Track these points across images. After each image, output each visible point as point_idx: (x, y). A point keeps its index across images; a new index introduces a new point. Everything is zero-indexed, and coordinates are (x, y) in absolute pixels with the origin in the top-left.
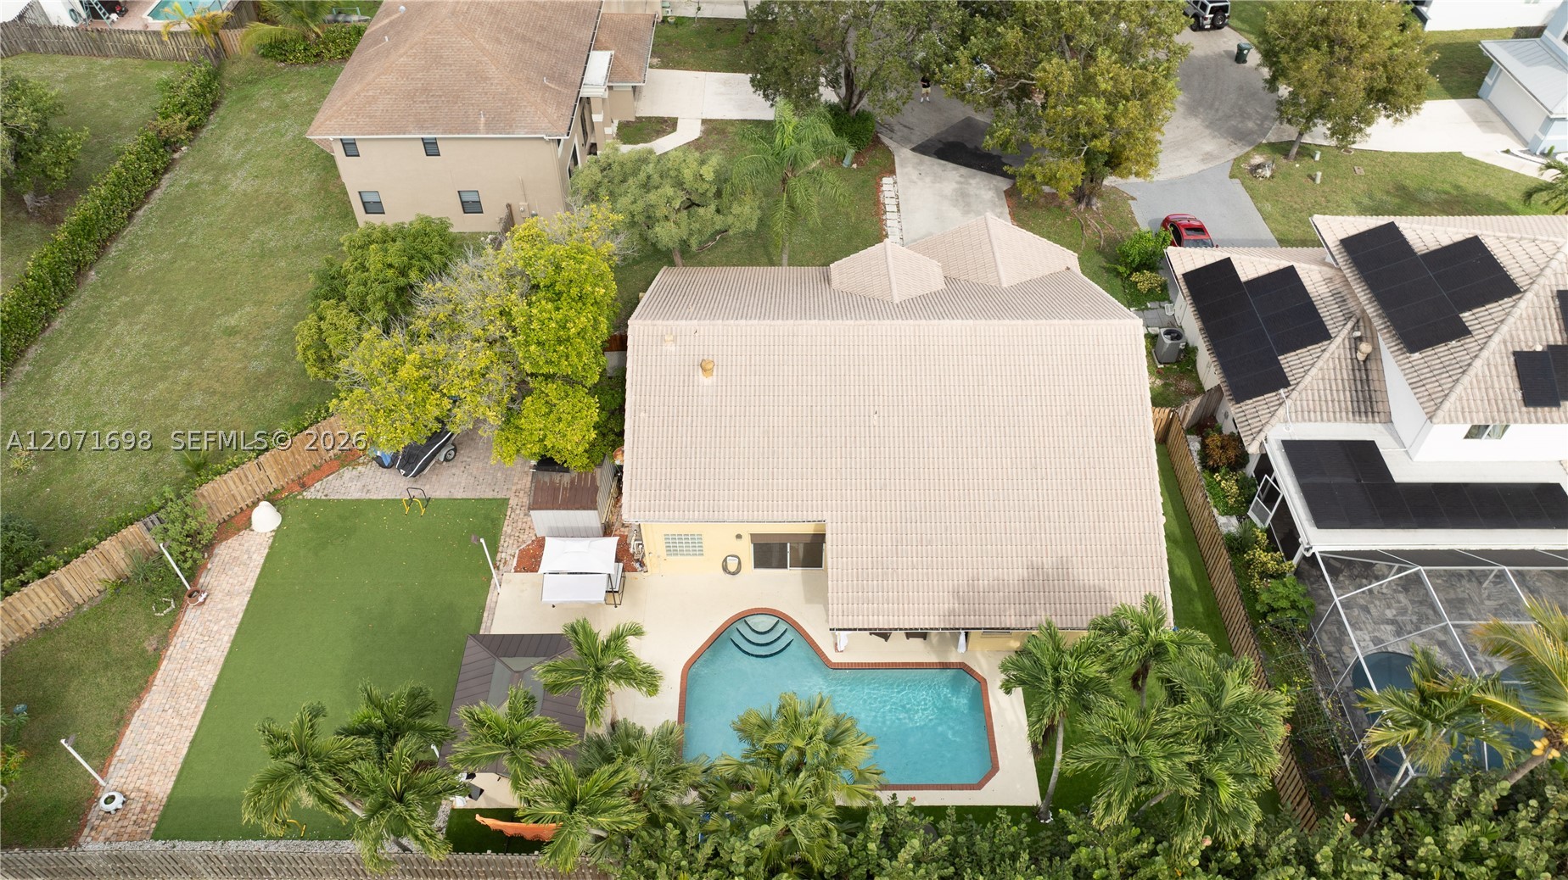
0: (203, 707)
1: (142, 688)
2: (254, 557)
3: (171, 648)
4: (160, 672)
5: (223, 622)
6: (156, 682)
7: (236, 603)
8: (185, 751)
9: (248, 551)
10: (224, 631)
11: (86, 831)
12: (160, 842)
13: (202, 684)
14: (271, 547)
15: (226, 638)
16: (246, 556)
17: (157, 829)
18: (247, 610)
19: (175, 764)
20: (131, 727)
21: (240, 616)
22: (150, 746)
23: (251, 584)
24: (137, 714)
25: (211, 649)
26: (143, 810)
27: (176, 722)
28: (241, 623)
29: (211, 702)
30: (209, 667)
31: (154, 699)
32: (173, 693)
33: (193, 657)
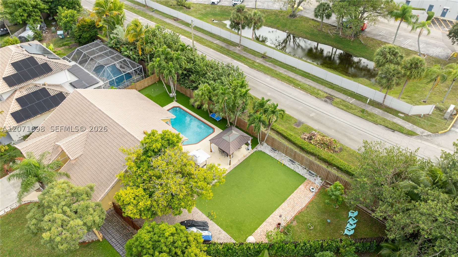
0: (288, 199)
1: (300, 213)
2: (259, 232)
3: (290, 218)
4: (295, 214)
5: (276, 217)
6: (297, 212)
7: (270, 220)
8: (295, 191)
9: (260, 235)
10: (276, 214)
11: (319, 188)
12: (305, 177)
13: (286, 204)
14: (254, 231)
15: (277, 212)
16: (262, 234)
17: (305, 180)
18: (269, 217)
19: (298, 190)
20: (305, 204)
21: (271, 216)
22: (302, 197)
23: (264, 223)
24: (303, 207)
25: (281, 212)
26: (307, 185)
27: (295, 199)
28: (271, 214)
29: (286, 199)
30: (283, 207)
31: (299, 208)
32: (293, 207)
33: (286, 213)
